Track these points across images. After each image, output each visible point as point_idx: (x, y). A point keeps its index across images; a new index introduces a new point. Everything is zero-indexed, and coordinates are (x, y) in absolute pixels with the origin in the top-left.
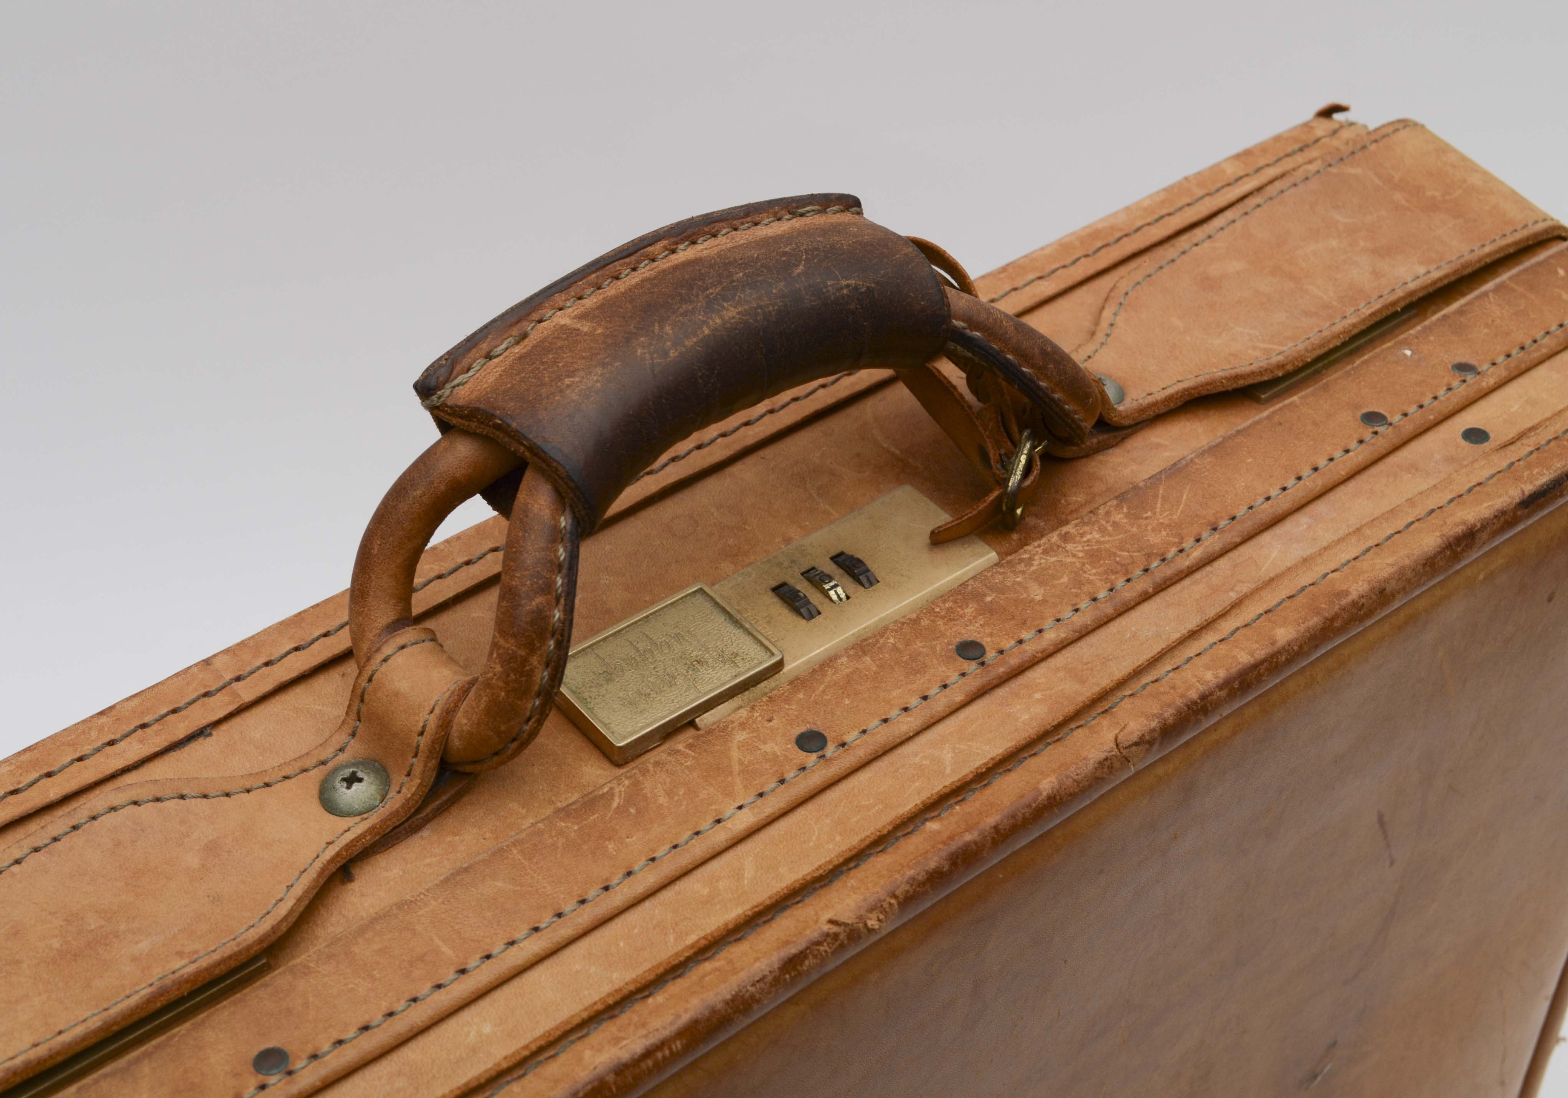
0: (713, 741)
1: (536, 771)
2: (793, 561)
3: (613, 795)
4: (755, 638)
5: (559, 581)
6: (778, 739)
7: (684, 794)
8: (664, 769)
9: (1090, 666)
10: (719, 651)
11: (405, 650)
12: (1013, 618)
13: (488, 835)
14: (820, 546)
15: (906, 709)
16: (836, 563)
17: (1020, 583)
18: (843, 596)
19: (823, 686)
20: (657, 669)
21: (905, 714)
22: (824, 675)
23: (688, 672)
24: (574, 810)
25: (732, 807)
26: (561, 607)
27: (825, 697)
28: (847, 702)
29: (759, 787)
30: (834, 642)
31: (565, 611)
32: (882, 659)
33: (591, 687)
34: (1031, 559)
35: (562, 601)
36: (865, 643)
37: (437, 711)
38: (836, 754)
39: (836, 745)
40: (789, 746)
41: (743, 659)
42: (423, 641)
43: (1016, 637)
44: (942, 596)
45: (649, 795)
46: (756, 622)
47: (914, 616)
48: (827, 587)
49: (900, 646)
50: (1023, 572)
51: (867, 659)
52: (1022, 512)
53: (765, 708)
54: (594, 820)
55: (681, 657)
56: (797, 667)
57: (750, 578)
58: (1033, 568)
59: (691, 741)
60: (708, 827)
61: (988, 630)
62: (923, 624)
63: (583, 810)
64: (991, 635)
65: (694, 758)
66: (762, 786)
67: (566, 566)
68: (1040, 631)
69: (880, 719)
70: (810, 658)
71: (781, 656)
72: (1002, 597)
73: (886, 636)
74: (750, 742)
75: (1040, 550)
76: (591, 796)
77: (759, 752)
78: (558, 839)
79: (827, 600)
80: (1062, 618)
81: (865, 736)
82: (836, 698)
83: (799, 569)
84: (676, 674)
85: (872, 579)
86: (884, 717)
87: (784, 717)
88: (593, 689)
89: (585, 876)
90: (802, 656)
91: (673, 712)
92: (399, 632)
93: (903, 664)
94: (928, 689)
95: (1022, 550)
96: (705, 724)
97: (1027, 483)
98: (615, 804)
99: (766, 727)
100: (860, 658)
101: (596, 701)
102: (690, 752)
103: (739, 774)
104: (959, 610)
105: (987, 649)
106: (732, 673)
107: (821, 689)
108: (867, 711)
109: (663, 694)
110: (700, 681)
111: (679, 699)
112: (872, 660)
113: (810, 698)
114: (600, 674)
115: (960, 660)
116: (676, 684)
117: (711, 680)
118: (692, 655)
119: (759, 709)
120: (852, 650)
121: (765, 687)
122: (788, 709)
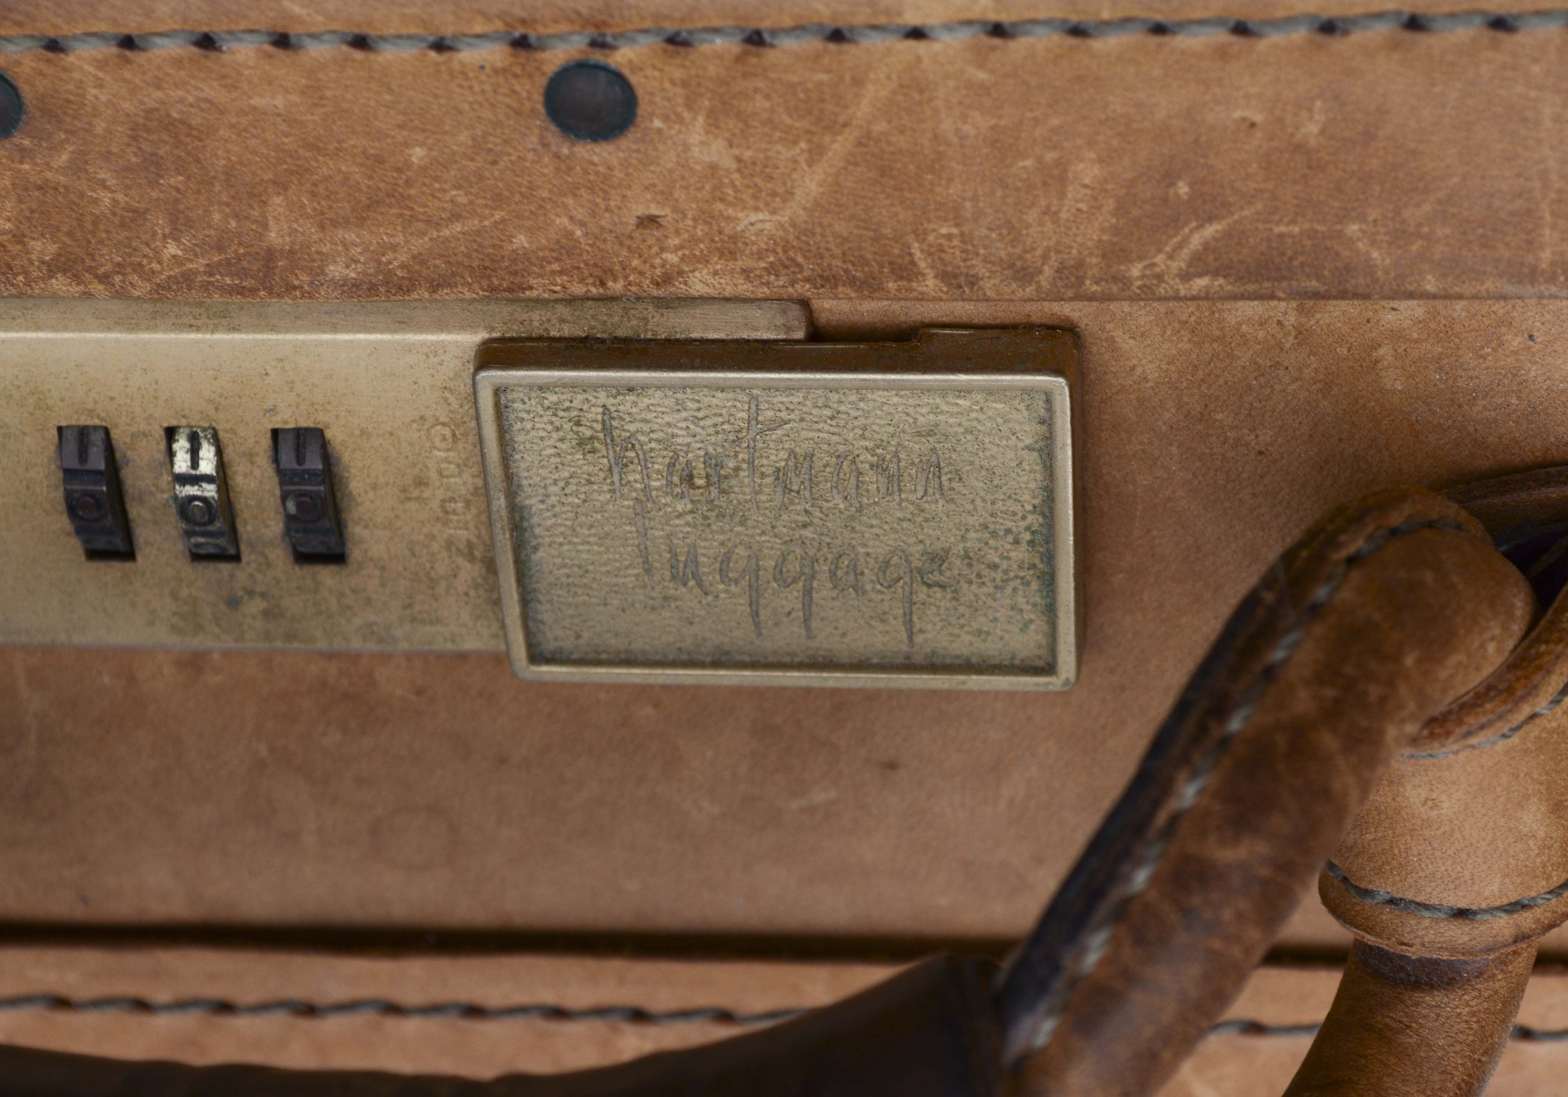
0: (837, 251)
1: (1266, 436)
2: (233, 603)
3: (1197, 258)
4: (506, 460)
6: (669, 159)
7: (1023, 156)
8: (1018, 250)
10: (616, 478)
11: (1462, 904)
13: (1516, 342)
14: (133, 605)
15: (282, 41)
16: (128, 539)
18: (181, 445)
19: (446, 232)
20: (802, 518)
21: (294, 30)
22: (419, 259)
23: (737, 469)
24: (1318, 278)
25: (937, 47)
26: (1173, 805)
27: (462, 199)
28: (418, 154)
29: (826, 60)
30: (301, 337)
31: (1166, 789)
32: (236, 216)
33: (994, 567)
37: (1526, 710)
38: (564, 28)
39: (540, 56)
40: (656, 124)
41: (578, 423)
45: (1110, 204)
46: (452, 500)
47: (59, 284)
48: (210, 491)
49: (161, 223)
51: (274, 237)
53: (635, 262)
54: (1293, 222)
55: (721, 516)
56: (441, 326)
57: (372, 617)
60: (1040, 30)
62: (53, 248)
63: (1296, 263)
65: (920, 235)
66: (817, 57)
67: (1104, 908)
69: (372, 56)
70: (395, 331)
71: (483, 374)
73: (176, 272)
74: (746, 196)
76: (1251, 287)
77: (748, 154)
78: (1420, 225)
79: (230, 453)
81: (448, 31)
82: (437, 179)
83: (232, 576)
84: (769, 480)
85: (72, 446)
86: (358, 55)
88: (993, 557)
89: (1438, 89)
90: (409, 348)
92: (1445, 956)
93: (194, 169)
94: (178, 62)
96: (784, 312)
98: (1211, 230)
99: (675, 209)
100: (292, 252)
101: (1009, 524)
102: (918, 254)
103: (846, 125)
106: (635, 404)
107: (457, 227)
108: (387, 97)
109: (841, 448)
110: (726, 427)
111: (815, 412)
112: (265, 226)
113: (503, 221)
114: (943, 587)
115: (26, 92)
116: (792, 453)
117: (700, 414)
118: (689, 507)
119: (653, 266)
120: (296, 283)
121: (562, 320)
122: (583, 224)
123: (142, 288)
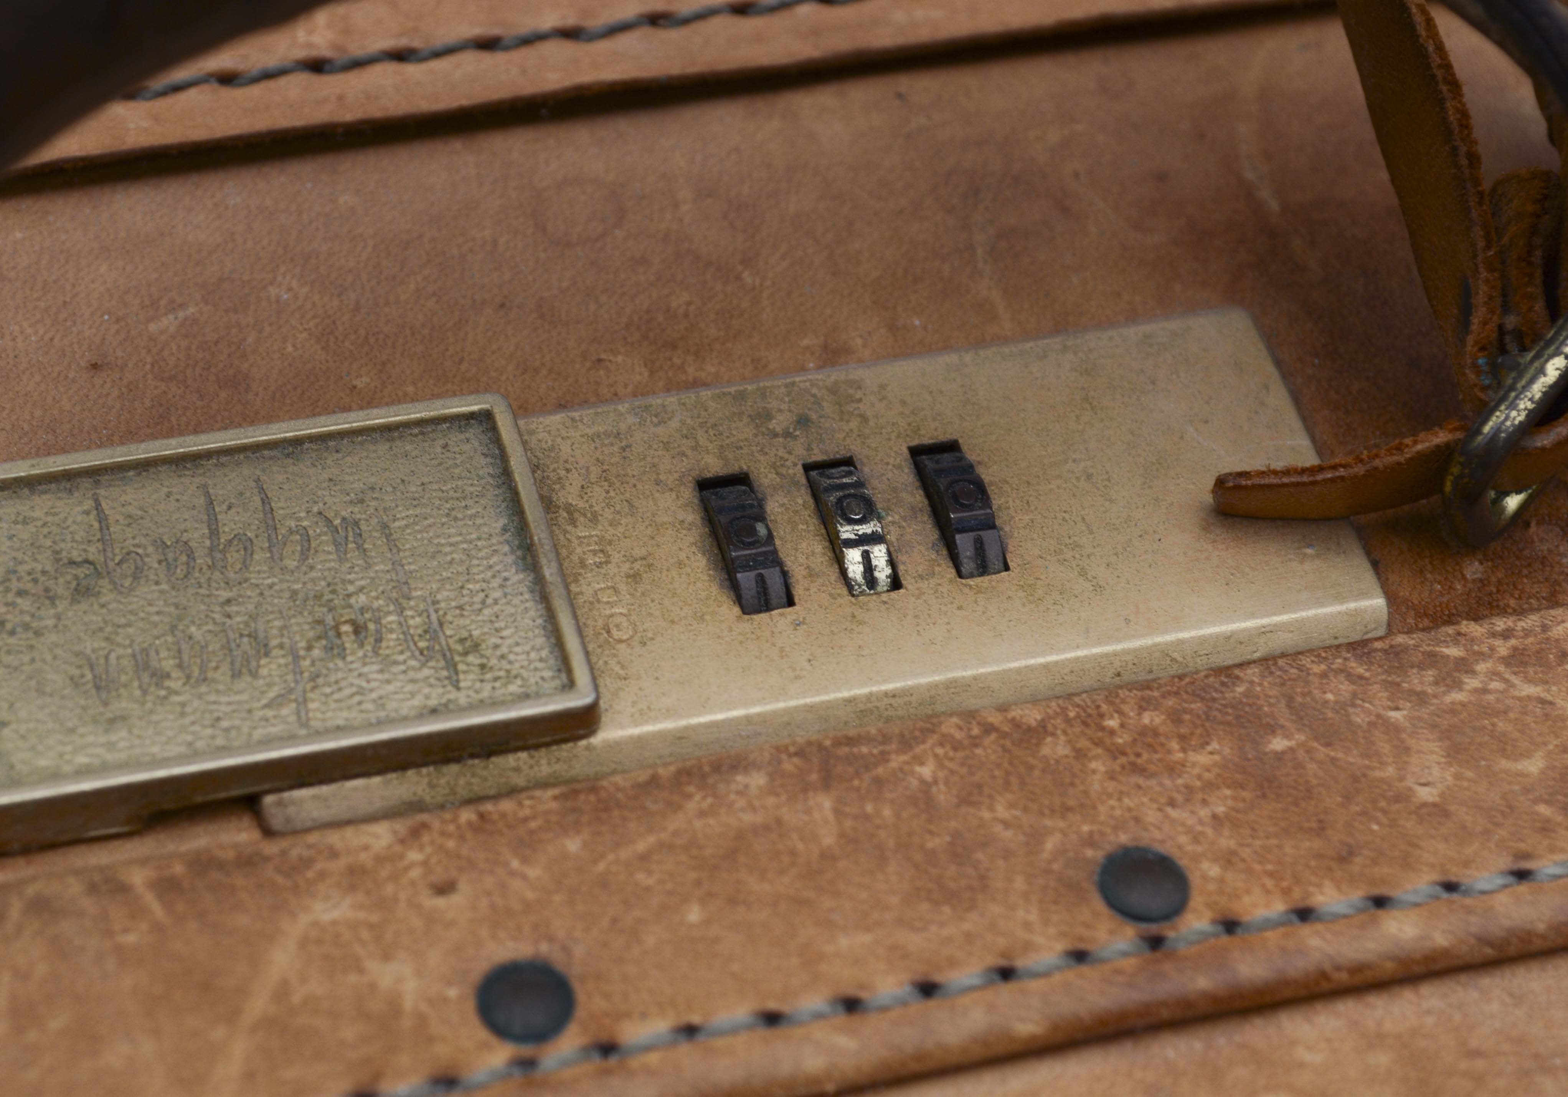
2: (803, 421)
4: (551, 616)
6: (435, 957)
7: (62, 1032)
8: (50, 930)
9: (1479, 1064)
10: (434, 617)
12: (1321, 830)
14: (903, 403)
15: (851, 1005)
16: (920, 471)
17: (1393, 729)
18: (883, 573)
19: (651, 839)
20: (233, 609)
21: (842, 1018)
22: (675, 807)
23: (309, 648)
27: (641, 877)
28: (694, 914)
30: (781, 705)
32: (867, 817)
33: (21, 593)
34: (1464, 666)
36: (844, 750)
38: (567, 1072)
39: (589, 1040)
40: (452, 992)
41: (483, 667)
43: (1297, 894)
44: (1147, 686)
46: (599, 565)
47: (1033, 716)
48: (847, 532)
49: (943, 796)
50: (1421, 698)
51: (825, 803)
52: (1523, 507)
53: (451, 844)
55: (318, 597)
56: (640, 741)
57: (660, 430)
58: (1457, 696)
59: (179, 869)
61: (1226, 842)
62: (1045, 750)
64: (1228, 859)
65: (156, 927)
68: (1380, 902)
69: (758, 1006)
70: (687, 728)
71: (588, 700)
72: (1322, 751)
73: (919, 749)
74: (348, 936)
75: (1503, 648)
77: (353, 978)
79: (833, 573)
80: (1465, 881)
81: (684, 1048)
82: (671, 893)
83: (809, 449)
84: (274, 642)
85: (992, 553)
86: (772, 1005)
87: (489, 894)
88: (24, 603)
90: (670, 713)
91: (195, 755)
93: (918, 857)
94: (952, 963)
95: (1450, 630)
96: (288, 820)
99: (419, 906)
100: (805, 790)
101: (12, 640)
103: (256, 1028)
104: (1174, 745)
105: (1197, 900)
106: (427, 697)
107: (641, 846)
108: (735, 967)
109: (203, 689)
110: (328, 690)
111: (237, 722)
112: (837, 812)
113: (595, 862)
114: (72, 563)
115: (1098, 903)
116: (255, 675)
117: (357, 698)
118: (352, 601)
119: (432, 843)
120: (795, 760)
121: (517, 770)
122: (512, 874)
123: (950, 726)
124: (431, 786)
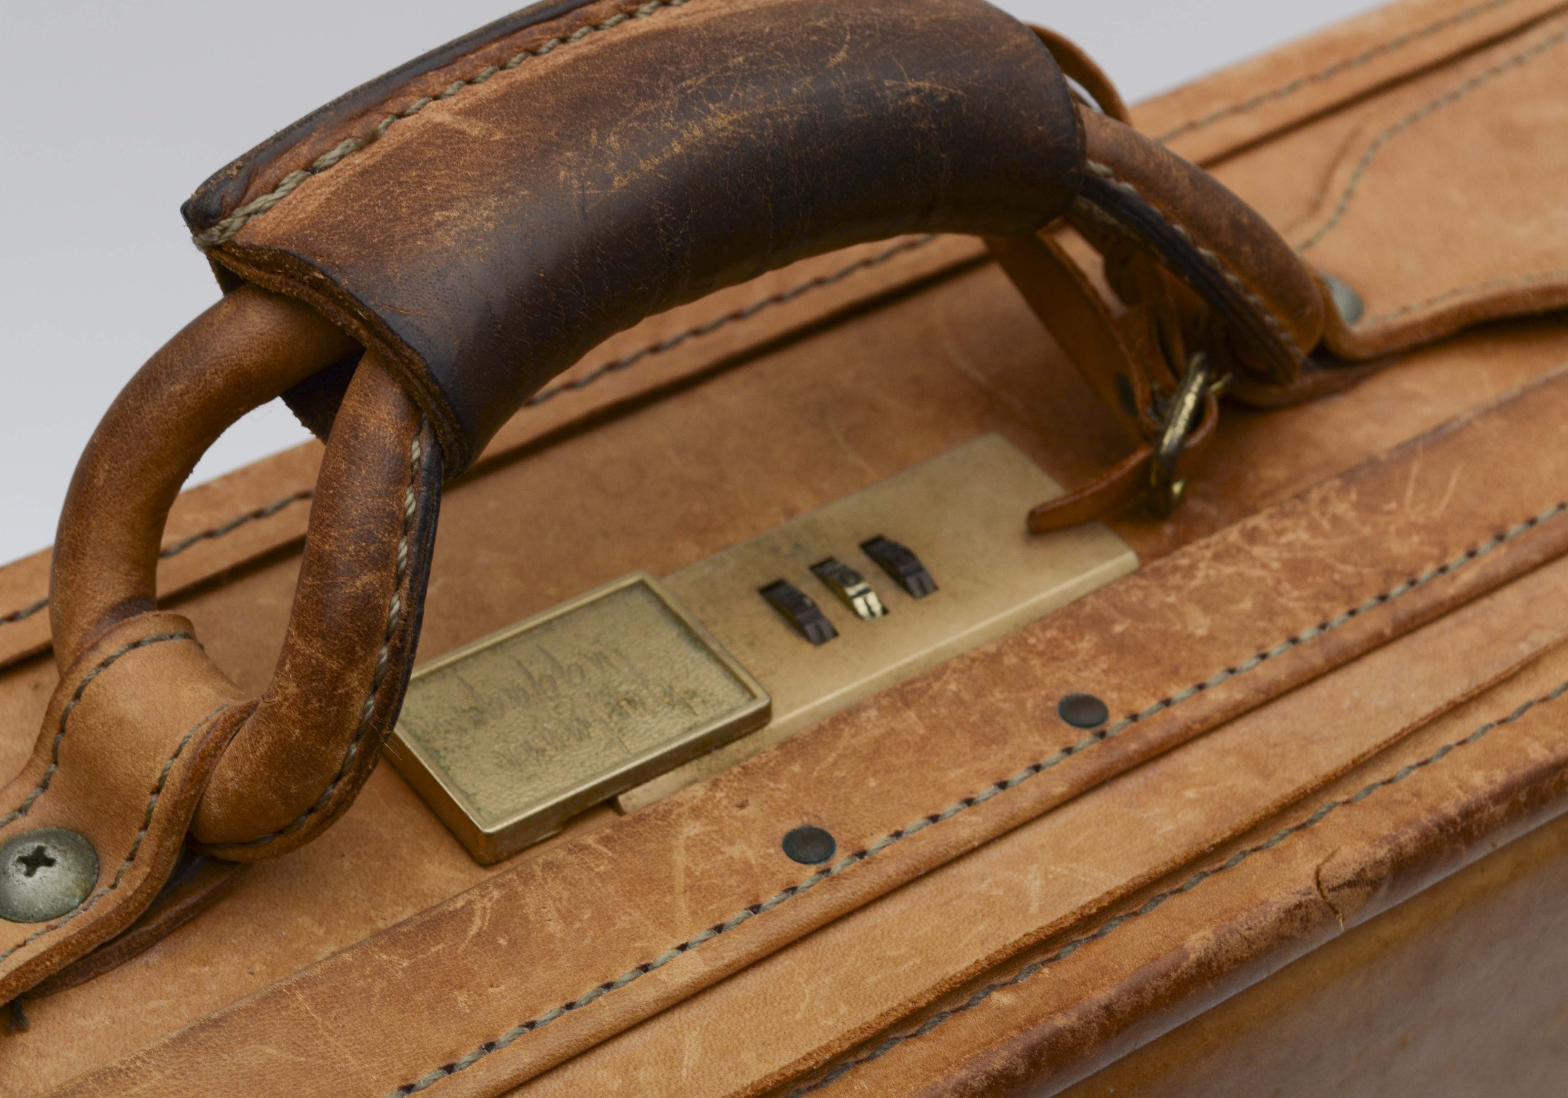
0: (645, 835)
1: (347, 865)
2: (797, 546)
3: (471, 914)
4: (726, 668)
5: (404, 549)
6: (754, 837)
7: (591, 919)
8: (560, 876)
9: (1279, 750)
10: (666, 686)
11: (140, 650)
12: (1157, 662)
13: (257, 968)
14: (844, 523)
15: (969, 802)
16: (870, 554)
17: (1172, 607)
19: (834, 755)
20: (560, 710)
21: (967, 809)
22: (838, 737)
23: (610, 717)
24: (405, 934)
25: (669, 946)
26: (404, 593)
27: (837, 773)
28: (872, 783)
29: (716, 915)
31: (409, 598)
32: (935, 716)
33: (447, 732)
34: (1193, 567)
35: (407, 582)
36: (908, 688)
37: (185, 754)
38: (848, 870)
39: (850, 853)
40: (772, 851)
42: (172, 637)
43: (1160, 694)
44: (1041, 619)
45: (532, 917)
46: (730, 643)
47: (992, 649)
48: (851, 591)
49: (967, 696)
50: (1178, 588)
51: (911, 715)
52: (1184, 490)
53: (735, 784)
54: (437, 953)
55: (601, 692)
56: (793, 721)
57: (725, 570)
58: (1195, 583)
59: (608, 831)
60: (628, 977)
61: (1114, 680)
62: (1006, 662)
63: (421, 935)
64: (1119, 688)
65: (611, 860)
66: (722, 914)
67: (417, 523)
68: (1201, 687)
69: (925, 815)
71: (767, 701)
72: (1142, 626)
73: (944, 678)
74: (707, 839)
75: (1208, 553)
76: (434, 913)
77: (720, 857)
78: (374, 980)
79: (850, 615)
80: (1238, 667)
81: (899, 843)
82: (856, 776)
83: (808, 559)
84: (590, 720)
85: (927, 583)
86: (932, 812)
87: (766, 802)
88: (452, 736)
89: (415, 1046)
90: (803, 702)
91: (582, 782)
92: (132, 619)
93: (969, 727)
94: (1009, 770)
95: (1179, 552)
96: (634, 806)
97: (1195, 440)
98: (474, 930)
99: (734, 817)
100: (898, 711)
101: (455, 756)
102: (605, 850)
103: (685, 892)
104: (1068, 643)
105: (1112, 711)
106: (683, 723)
107: (831, 759)
108: (905, 801)
109: (567, 751)
110: (631, 734)
111: (593, 761)
112: (920, 718)
113: (811, 773)
114: (464, 711)
115: (1065, 725)
116: (589, 736)
117: (648, 734)
118: (620, 689)
119: (726, 786)
120: (887, 699)
121: (738, 751)
122: (773, 790)
123: (954, 664)
124: (699, 770)
